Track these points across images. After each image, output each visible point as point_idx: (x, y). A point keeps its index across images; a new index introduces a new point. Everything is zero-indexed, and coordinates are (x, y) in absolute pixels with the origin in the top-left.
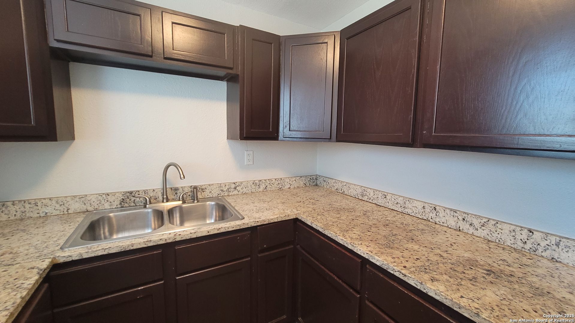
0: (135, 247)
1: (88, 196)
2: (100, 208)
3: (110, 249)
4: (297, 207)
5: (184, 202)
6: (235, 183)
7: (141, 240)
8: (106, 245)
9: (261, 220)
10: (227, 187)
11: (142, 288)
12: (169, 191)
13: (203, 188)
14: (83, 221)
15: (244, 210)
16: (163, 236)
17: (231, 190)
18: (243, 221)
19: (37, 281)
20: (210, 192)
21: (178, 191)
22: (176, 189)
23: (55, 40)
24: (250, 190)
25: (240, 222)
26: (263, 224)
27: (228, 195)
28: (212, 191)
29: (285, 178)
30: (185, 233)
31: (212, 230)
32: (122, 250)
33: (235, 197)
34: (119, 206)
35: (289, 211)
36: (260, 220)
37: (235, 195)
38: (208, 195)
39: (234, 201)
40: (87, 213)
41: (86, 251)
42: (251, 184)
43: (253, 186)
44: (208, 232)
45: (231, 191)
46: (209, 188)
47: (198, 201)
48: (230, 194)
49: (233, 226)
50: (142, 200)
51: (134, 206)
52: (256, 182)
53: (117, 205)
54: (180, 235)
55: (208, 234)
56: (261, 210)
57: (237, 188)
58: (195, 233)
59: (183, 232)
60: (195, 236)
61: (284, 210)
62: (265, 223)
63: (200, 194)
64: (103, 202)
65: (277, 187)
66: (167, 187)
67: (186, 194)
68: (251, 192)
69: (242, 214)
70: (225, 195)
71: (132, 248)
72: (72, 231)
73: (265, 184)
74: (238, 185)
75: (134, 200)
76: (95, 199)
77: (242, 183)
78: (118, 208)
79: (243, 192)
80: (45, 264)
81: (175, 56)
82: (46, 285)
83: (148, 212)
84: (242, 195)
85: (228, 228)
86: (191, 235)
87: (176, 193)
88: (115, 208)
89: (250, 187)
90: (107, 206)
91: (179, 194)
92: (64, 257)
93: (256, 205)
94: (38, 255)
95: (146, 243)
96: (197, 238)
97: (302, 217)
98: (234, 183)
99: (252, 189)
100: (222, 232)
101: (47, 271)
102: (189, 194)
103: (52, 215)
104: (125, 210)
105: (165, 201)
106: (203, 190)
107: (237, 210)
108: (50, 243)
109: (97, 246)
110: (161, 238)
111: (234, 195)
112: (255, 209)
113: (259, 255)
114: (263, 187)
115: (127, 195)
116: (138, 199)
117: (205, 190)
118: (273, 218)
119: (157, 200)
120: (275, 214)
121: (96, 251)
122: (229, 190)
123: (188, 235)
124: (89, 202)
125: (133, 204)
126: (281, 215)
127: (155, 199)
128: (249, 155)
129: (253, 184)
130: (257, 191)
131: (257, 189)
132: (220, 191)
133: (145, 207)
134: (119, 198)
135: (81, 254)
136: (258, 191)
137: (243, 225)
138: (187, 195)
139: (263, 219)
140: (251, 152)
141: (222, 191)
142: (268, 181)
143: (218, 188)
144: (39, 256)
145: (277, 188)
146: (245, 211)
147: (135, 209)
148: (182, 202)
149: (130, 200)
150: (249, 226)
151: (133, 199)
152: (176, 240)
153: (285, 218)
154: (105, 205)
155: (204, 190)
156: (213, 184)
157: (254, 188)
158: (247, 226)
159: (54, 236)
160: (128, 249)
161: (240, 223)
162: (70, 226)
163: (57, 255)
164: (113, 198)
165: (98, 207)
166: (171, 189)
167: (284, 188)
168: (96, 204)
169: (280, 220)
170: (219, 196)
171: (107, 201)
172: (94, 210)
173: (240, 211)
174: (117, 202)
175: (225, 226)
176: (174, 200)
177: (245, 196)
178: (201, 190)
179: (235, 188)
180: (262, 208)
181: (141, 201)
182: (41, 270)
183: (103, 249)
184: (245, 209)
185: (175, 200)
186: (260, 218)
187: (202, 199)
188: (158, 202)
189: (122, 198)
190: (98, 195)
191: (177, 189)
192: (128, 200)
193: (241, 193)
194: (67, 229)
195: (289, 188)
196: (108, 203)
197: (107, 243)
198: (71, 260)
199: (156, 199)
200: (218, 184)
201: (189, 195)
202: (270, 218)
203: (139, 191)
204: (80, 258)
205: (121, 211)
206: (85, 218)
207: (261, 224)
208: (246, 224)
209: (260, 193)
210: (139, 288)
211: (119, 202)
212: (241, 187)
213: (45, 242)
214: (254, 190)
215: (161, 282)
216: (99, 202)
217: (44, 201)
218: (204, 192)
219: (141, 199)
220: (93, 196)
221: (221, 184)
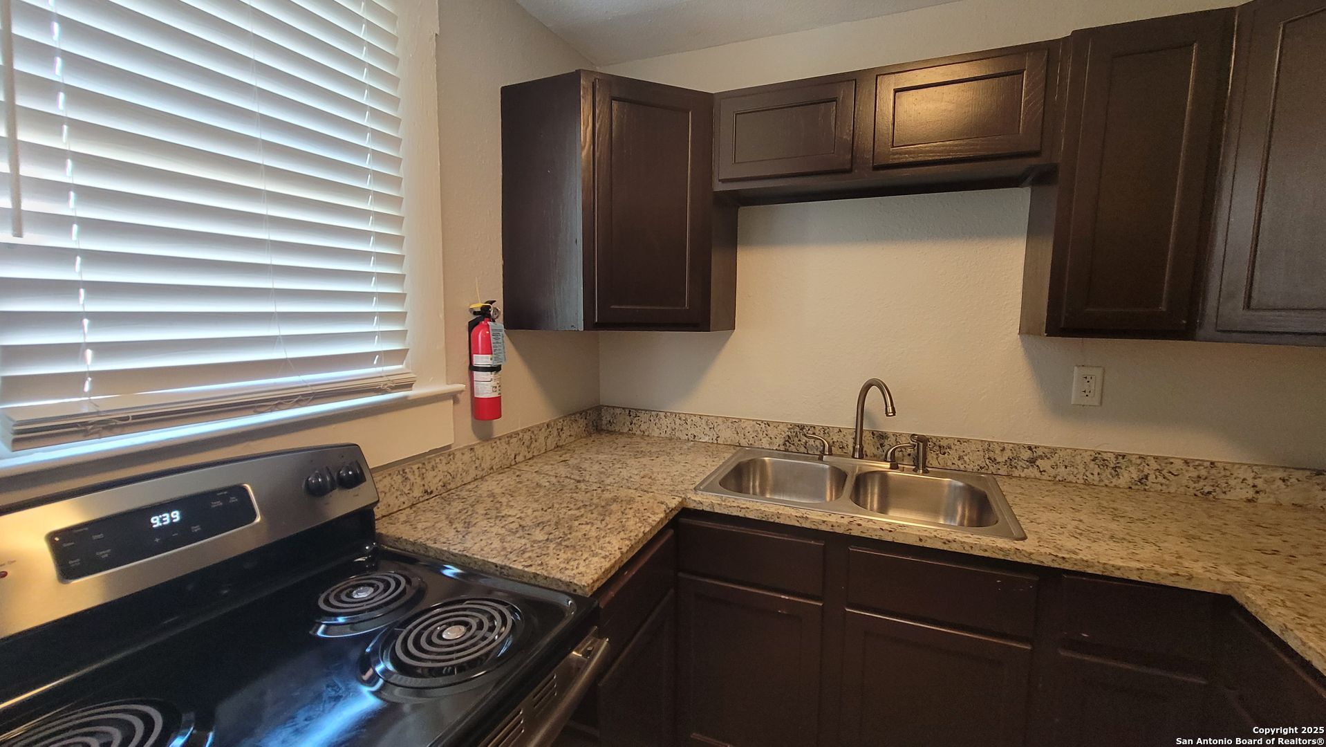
0: (782, 521)
1: (743, 421)
2: (756, 445)
3: (748, 510)
4: (1243, 564)
5: (894, 467)
6: (1032, 447)
7: (793, 512)
8: (744, 502)
9: (1078, 557)
10: (1008, 454)
11: (787, 598)
12: (867, 437)
13: (942, 443)
14: (729, 459)
15: (1035, 519)
16: (831, 517)
17: (1020, 463)
18: (1019, 545)
19: (662, 520)
20: (960, 458)
21: (886, 441)
22: (882, 436)
23: (720, 180)
24: (1080, 476)
25: (1006, 544)
26: (1082, 570)
27: (1009, 476)
28: (966, 455)
29: (1234, 464)
30: (870, 525)
31: (930, 538)
32: (764, 519)
33: (1025, 484)
34: (782, 448)
35: (1200, 564)
36: (1074, 556)
37: (1029, 480)
38: (953, 464)
39: (1019, 492)
40: (739, 448)
41: (719, 502)
42: (1087, 459)
43: (1092, 465)
44: (921, 540)
45: (1018, 467)
46: (957, 447)
47: (926, 472)
48: (1016, 473)
49: (985, 548)
50: (819, 445)
51: (804, 453)
52: (1105, 456)
53: (779, 446)
54: (859, 525)
55: (920, 544)
56: (1092, 535)
57: (1037, 463)
58: (890, 531)
59: (868, 521)
60: (889, 539)
61: (1180, 557)
62: (1090, 571)
63: (935, 456)
64: (760, 436)
65: (1192, 485)
66: (864, 429)
67: (901, 451)
68: (1083, 481)
69: (1023, 527)
70: (1000, 472)
71: (777, 521)
72: (714, 469)
73: (1141, 467)
74: (1041, 454)
75: (806, 442)
76: (751, 428)
77: (1054, 451)
78: (780, 450)
79: (1055, 477)
80: (674, 503)
81: (895, 159)
82: (671, 532)
83: (823, 469)
84: (1051, 483)
85: (972, 547)
86: (881, 533)
87: (882, 445)
88: (776, 449)
89: (1081, 467)
90: (765, 443)
91: (887, 447)
92: (695, 501)
93: (1081, 518)
94: (671, 488)
95: (799, 519)
96: (893, 543)
97: (1248, 598)
98: (1030, 448)
99: (1088, 474)
100: (953, 550)
101: (675, 513)
102: (909, 450)
103: (700, 440)
104: (789, 457)
105: (857, 455)
106: (942, 449)
107: (1015, 515)
108: (687, 478)
109: (733, 500)
110: (825, 519)
111: (1026, 478)
112: (1070, 527)
113: (1063, 653)
114: (1128, 475)
115: (795, 430)
116: (811, 442)
117: (948, 450)
118: (1124, 565)
119: (845, 451)
120: (1138, 557)
121: (730, 507)
122: (1013, 463)
123: (875, 530)
124: (743, 431)
125: (802, 449)
126: (1157, 568)
127: (840, 448)
128: (1089, 377)
129: (1093, 460)
130: (1107, 482)
131: (1108, 479)
132: (987, 461)
133: (821, 459)
134: (783, 433)
135: (712, 505)
136: (1112, 485)
137: (1016, 553)
138: (904, 453)
139: (1085, 558)
140: (1098, 373)
141: (993, 460)
142: (1152, 462)
143: (981, 453)
144: (672, 491)
145: (1192, 491)
146: (1039, 524)
147: (806, 459)
148: (891, 464)
149: (800, 441)
150: (1035, 563)
151: (804, 439)
152: (852, 534)
153: (1173, 579)
154: (762, 441)
155: (946, 451)
156: (968, 441)
157: (1096, 474)
158: (1026, 560)
159: (694, 470)
160: (772, 521)
161: (1007, 547)
162: (713, 461)
163: (689, 496)
164: (776, 432)
165: (753, 443)
166: (873, 433)
167: (1222, 496)
168: (751, 437)
169: (1149, 578)
170: (983, 471)
171: (767, 435)
172: (747, 445)
173: (1022, 520)
174: (780, 441)
175: (963, 540)
176: (876, 458)
177: (1060, 487)
178: (938, 448)
179: (1032, 461)
180: (1100, 530)
181: (817, 446)
182: (669, 508)
183: (738, 507)
184: (1039, 518)
185: (879, 458)
186: (1075, 553)
187: (937, 470)
188: (845, 455)
189: (787, 433)
190: (755, 423)
191: (884, 436)
192: (796, 439)
193: (1050, 478)
194: (709, 465)
195: (1249, 501)
196: (767, 438)
197: (747, 501)
198: (701, 509)
199: (843, 447)
200: (982, 441)
201: (909, 455)
202: (1111, 563)
203: (814, 427)
204: (712, 510)
205: (785, 457)
206: (734, 455)
207: (1075, 568)
208: (1023, 552)
209: (1116, 491)
210: (783, 597)
211: (781, 443)
212: (1052, 462)
213: (683, 475)
214: (1096, 477)
215: (818, 604)
216: (754, 435)
217: (693, 418)
218: (944, 454)
219: (818, 443)
220: (749, 422)
221: (990, 443)
